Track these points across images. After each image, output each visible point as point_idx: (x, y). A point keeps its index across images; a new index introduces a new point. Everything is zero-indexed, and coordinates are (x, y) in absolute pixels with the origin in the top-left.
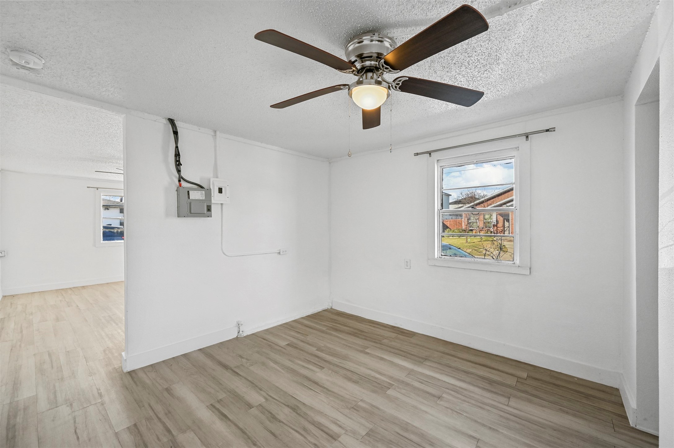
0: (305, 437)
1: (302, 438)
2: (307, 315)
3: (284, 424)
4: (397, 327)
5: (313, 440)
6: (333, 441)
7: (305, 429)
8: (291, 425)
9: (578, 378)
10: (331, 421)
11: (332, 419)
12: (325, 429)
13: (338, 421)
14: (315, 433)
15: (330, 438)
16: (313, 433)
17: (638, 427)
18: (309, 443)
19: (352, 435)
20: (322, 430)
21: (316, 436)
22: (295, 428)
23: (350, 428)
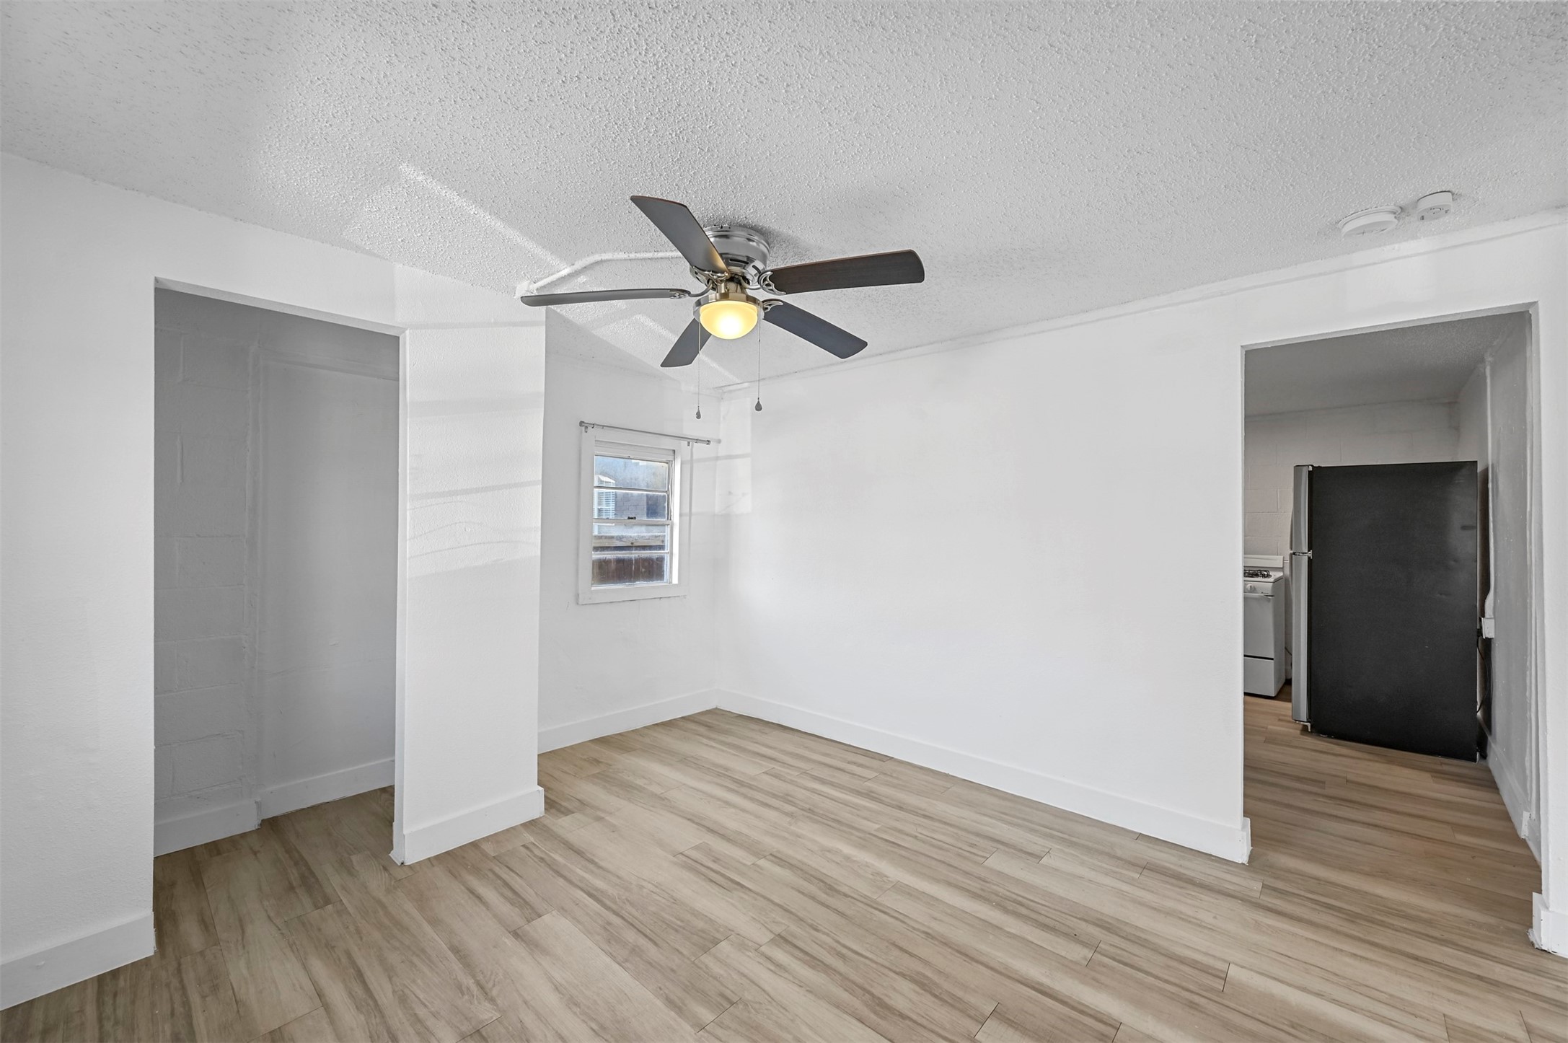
0: (838, 942)
6: (783, 933)
7: (842, 957)
15: (789, 938)
18: (829, 933)
20: (806, 953)
23: (748, 956)
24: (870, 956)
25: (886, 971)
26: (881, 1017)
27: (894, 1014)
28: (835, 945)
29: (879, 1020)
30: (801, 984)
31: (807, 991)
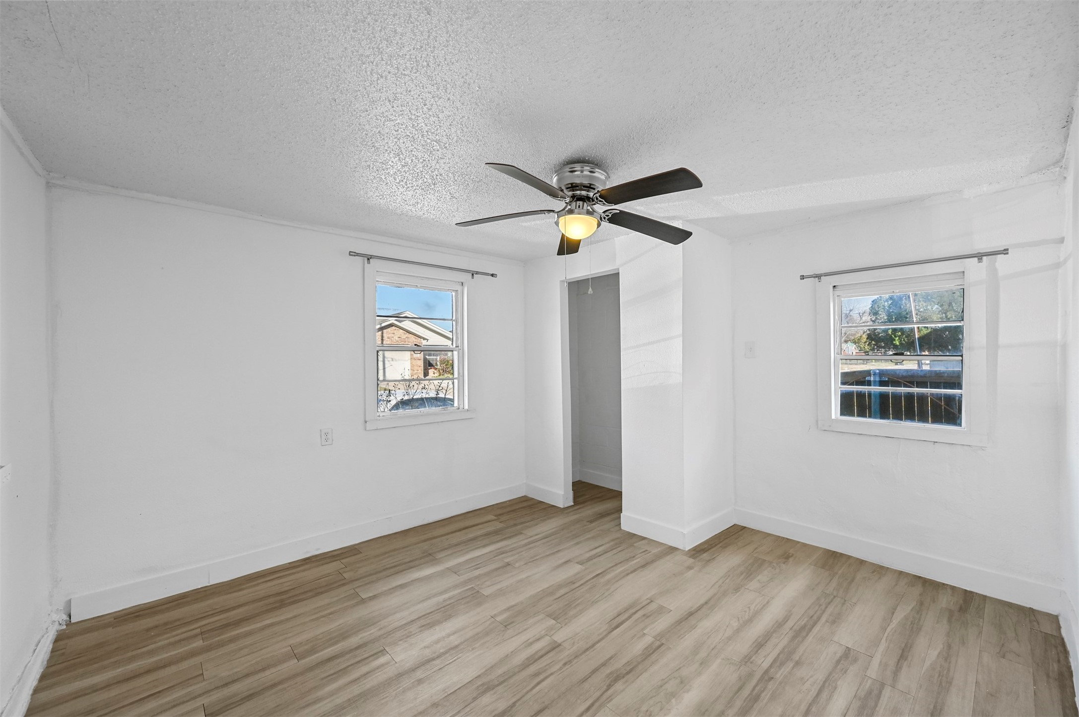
0: (552, 674)
1: (552, 677)
2: (38, 677)
3: (519, 700)
4: (313, 556)
5: (557, 667)
6: (561, 647)
7: (536, 675)
8: (525, 691)
9: (509, 501)
10: (526, 647)
11: (523, 646)
12: (540, 654)
13: (529, 640)
14: (545, 664)
15: (556, 650)
16: (546, 666)
17: (566, 506)
18: (561, 670)
19: (554, 631)
20: (542, 656)
21: (551, 663)
22: (532, 685)
23: (542, 631)
24: (535, 691)
25: (518, 697)
26: (478, 687)
27: (479, 694)
28: (549, 672)
29: (476, 685)
30: (513, 653)
31: (508, 655)
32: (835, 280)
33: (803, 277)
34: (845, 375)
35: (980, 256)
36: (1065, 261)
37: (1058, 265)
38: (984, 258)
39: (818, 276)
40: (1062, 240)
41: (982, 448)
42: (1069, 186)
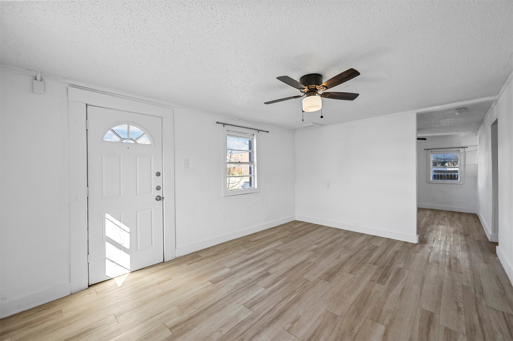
32: (431, 150)
33: (425, 150)
34: (435, 171)
35: (462, 148)
36: (477, 150)
37: (476, 150)
38: (463, 148)
39: (428, 150)
40: (477, 146)
41: (463, 184)
42: (478, 137)
